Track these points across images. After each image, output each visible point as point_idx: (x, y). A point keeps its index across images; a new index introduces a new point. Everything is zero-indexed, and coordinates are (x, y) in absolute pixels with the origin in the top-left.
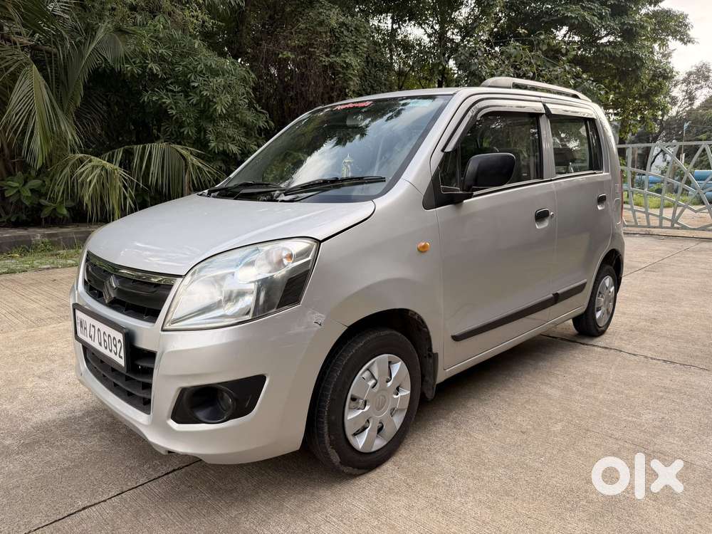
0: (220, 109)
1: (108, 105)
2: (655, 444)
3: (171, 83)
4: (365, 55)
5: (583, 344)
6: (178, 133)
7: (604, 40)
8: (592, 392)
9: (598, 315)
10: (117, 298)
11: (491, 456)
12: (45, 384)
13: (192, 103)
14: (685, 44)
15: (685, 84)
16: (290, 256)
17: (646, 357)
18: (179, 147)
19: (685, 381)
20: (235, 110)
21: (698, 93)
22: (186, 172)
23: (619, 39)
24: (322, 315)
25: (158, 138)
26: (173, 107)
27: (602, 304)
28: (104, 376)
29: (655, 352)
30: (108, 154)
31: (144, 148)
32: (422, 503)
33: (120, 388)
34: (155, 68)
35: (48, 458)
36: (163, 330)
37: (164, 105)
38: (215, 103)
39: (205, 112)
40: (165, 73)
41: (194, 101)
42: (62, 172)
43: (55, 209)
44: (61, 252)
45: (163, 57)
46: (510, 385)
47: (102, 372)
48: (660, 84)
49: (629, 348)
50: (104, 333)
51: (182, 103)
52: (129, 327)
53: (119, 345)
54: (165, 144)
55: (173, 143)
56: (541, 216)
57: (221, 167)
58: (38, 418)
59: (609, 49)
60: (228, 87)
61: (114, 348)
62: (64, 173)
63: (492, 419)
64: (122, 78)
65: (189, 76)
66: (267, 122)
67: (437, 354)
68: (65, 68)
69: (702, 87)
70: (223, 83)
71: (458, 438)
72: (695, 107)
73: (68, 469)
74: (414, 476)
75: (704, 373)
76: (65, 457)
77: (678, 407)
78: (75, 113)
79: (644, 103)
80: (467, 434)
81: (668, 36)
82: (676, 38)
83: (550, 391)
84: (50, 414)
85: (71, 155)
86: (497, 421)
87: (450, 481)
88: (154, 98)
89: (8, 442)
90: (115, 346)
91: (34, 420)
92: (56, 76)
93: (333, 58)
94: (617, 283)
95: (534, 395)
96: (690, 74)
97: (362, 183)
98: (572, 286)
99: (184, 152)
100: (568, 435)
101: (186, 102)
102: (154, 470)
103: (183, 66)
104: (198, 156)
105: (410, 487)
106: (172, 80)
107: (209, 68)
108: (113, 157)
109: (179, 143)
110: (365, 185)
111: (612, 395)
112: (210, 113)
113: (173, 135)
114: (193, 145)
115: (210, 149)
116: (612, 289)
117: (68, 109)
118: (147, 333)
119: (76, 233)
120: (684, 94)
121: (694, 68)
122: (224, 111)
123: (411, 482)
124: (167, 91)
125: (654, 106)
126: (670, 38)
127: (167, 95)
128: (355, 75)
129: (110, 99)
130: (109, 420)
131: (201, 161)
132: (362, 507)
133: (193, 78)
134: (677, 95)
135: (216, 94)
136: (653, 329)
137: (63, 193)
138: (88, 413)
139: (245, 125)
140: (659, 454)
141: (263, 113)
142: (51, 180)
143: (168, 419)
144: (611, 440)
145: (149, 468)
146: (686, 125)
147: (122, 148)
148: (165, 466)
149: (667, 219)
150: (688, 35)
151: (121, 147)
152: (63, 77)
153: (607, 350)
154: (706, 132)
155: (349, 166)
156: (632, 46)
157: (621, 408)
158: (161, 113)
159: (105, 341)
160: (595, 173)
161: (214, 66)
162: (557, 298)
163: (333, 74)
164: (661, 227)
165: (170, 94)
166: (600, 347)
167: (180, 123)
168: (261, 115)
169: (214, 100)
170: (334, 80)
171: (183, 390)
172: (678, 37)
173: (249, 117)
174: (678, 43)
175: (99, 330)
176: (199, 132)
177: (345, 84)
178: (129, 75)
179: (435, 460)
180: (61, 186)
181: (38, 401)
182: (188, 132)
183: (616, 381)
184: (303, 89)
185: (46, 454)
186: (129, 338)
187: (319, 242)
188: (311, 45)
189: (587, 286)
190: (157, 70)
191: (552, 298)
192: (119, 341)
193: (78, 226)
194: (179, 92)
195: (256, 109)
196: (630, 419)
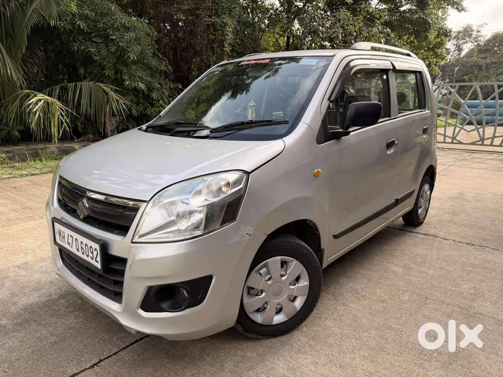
0: (133, 56)
1: (46, 52)
2: (474, 307)
3: (95, 36)
4: (237, 17)
5: (410, 232)
6: (101, 74)
7: (404, 8)
8: (423, 269)
9: (420, 211)
10: (91, 215)
11: (365, 321)
12: (24, 273)
13: (111, 51)
14: (460, 11)
15: (455, 40)
16: (228, 184)
17: (454, 241)
18: (102, 85)
19: (484, 259)
20: (143, 57)
21: (464, 46)
22: (108, 104)
23: (414, 8)
24: (252, 228)
25: (85, 78)
26: (97, 55)
27: (422, 203)
28: (79, 272)
29: (459, 237)
30: (48, 89)
31: (76, 86)
32: (323, 360)
33: (93, 282)
34: (83, 25)
35: (38, 335)
36: (133, 243)
37: (90, 53)
38: (129, 52)
39: (121, 57)
40: (90, 29)
41: (113, 50)
42: (13, 103)
43: (9, 132)
44: (17, 164)
45: (87, 16)
46: (367, 265)
47: (77, 269)
48: (442, 40)
49: (441, 234)
50: (81, 242)
51: (104, 52)
52: (104, 239)
53: (95, 253)
54: (91, 82)
55: (98, 81)
56: (390, 145)
57: (132, 100)
58: (23, 301)
59: (407, 15)
60: (138, 40)
61: (90, 254)
62: (14, 105)
63: (359, 292)
64: (57, 32)
65: (108, 31)
66: (167, 66)
67: (324, 249)
68: (12, 24)
69: (467, 42)
70: (134, 36)
71: (339, 308)
72: (461, 56)
73: (55, 343)
74: (314, 338)
75: (496, 252)
76: (52, 334)
77: (484, 279)
78: (21, 58)
79: (431, 53)
80: (344, 304)
81: (448, 5)
82: (453, 7)
83: (395, 269)
84: (34, 298)
85: (20, 91)
86: (363, 293)
87: (340, 342)
88: (82, 48)
89: (4, 322)
90: (92, 253)
91: (21, 303)
92: (5, 30)
93: (214, 19)
94: (431, 188)
95: (384, 272)
96: (459, 33)
97: (271, 125)
98: (406, 193)
99: (106, 88)
100: (414, 302)
101: (106, 51)
102: (122, 341)
103: (103, 23)
104: (116, 91)
105: (312, 347)
106: (96, 34)
107: (123, 26)
108: (52, 93)
109: (102, 82)
110: (273, 126)
111: (438, 271)
112: (125, 59)
113: (97, 75)
114: (112, 83)
115: (125, 86)
116: (428, 193)
117: (16, 55)
118: (118, 244)
119: (27, 150)
120: (455, 46)
121: (462, 28)
122: (136, 58)
123: (312, 343)
124: (92, 42)
125: (437, 56)
126: (449, 7)
127: (92, 46)
128: (230, 32)
129: (47, 48)
130: (79, 301)
131: (118, 95)
132: (281, 365)
133: (111, 32)
134: (450, 47)
135: (129, 45)
136: (455, 219)
137: (14, 119)
138: (62, 296)
139: (151, 68)
140: (479, 315)
141: (165, 60)
142: (5, 110)
143: (138, 308)
144: (444, 305)
145: (118, 340)
146: (457, 69)
147: (59, 86)
148: (129, 337)
149: (449, 137)
150: (462, 6)
151: (57, 84)
152: (11, 31)
153: (427, 237)
154: (469, 74)
155: (253, 108)
156: (424, 14)
157: (446, 280)
158: (88, 60)
159: (82, 248)
160: (421, 111)
161: (127, 25)
162: (397, 202)
163: (214, 31)
164: (444, 142)
165: (94, 44)
166: (422, 234)
167: (102, 67)
168: (162, 61)
169: (128, 49)
170: (214, 35)
171: (150, 288)
172: (455, 7)
173: (154, 63)
174: (455, 11)
175: (76, 239)
176: (116, 73)
177: (223, 38)
178: (62, 30)
179: (326, 326)
180: (12, 114)
181: (21, 287)
182: (108, 73)
183: (438, 260)
184: (192, 41)
185: (36, 331)
186: (104, 247)
187: (248, 173)
188: (198, 9)
189: (415, 191)
190: (83, 26)
191: (394, 203)
192: (96, 249)
193: (27, 144)
194: (100, 43)
195: (159, 57)
196: (453, 288)
